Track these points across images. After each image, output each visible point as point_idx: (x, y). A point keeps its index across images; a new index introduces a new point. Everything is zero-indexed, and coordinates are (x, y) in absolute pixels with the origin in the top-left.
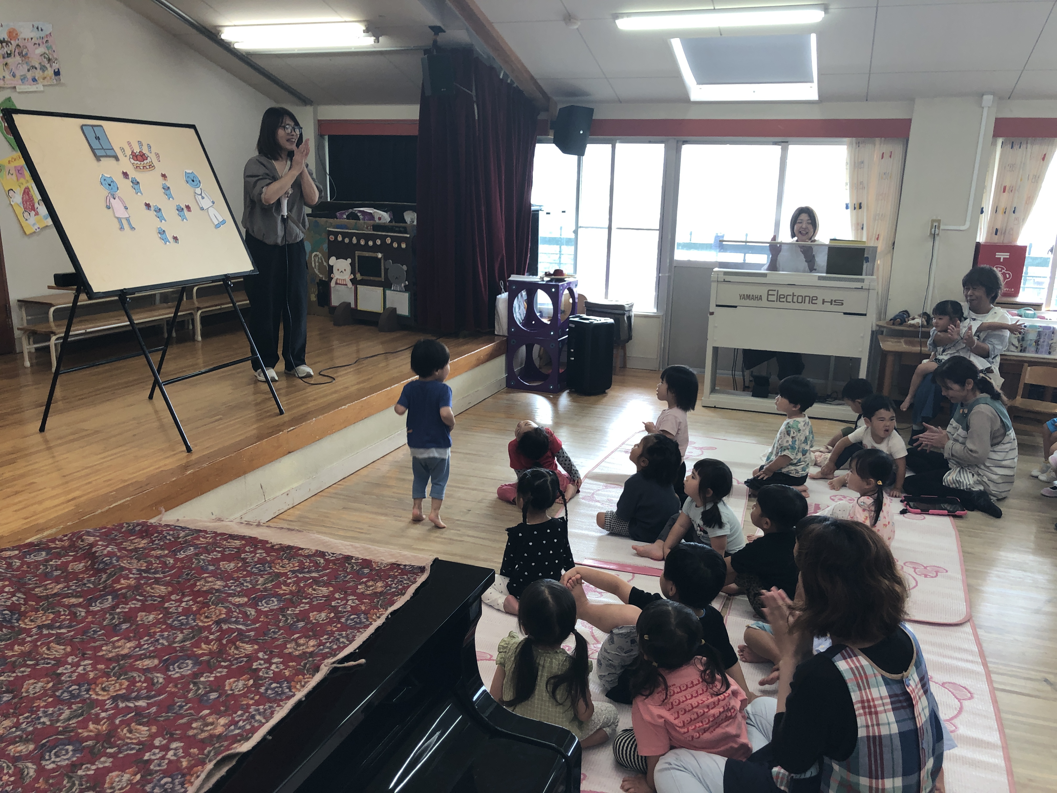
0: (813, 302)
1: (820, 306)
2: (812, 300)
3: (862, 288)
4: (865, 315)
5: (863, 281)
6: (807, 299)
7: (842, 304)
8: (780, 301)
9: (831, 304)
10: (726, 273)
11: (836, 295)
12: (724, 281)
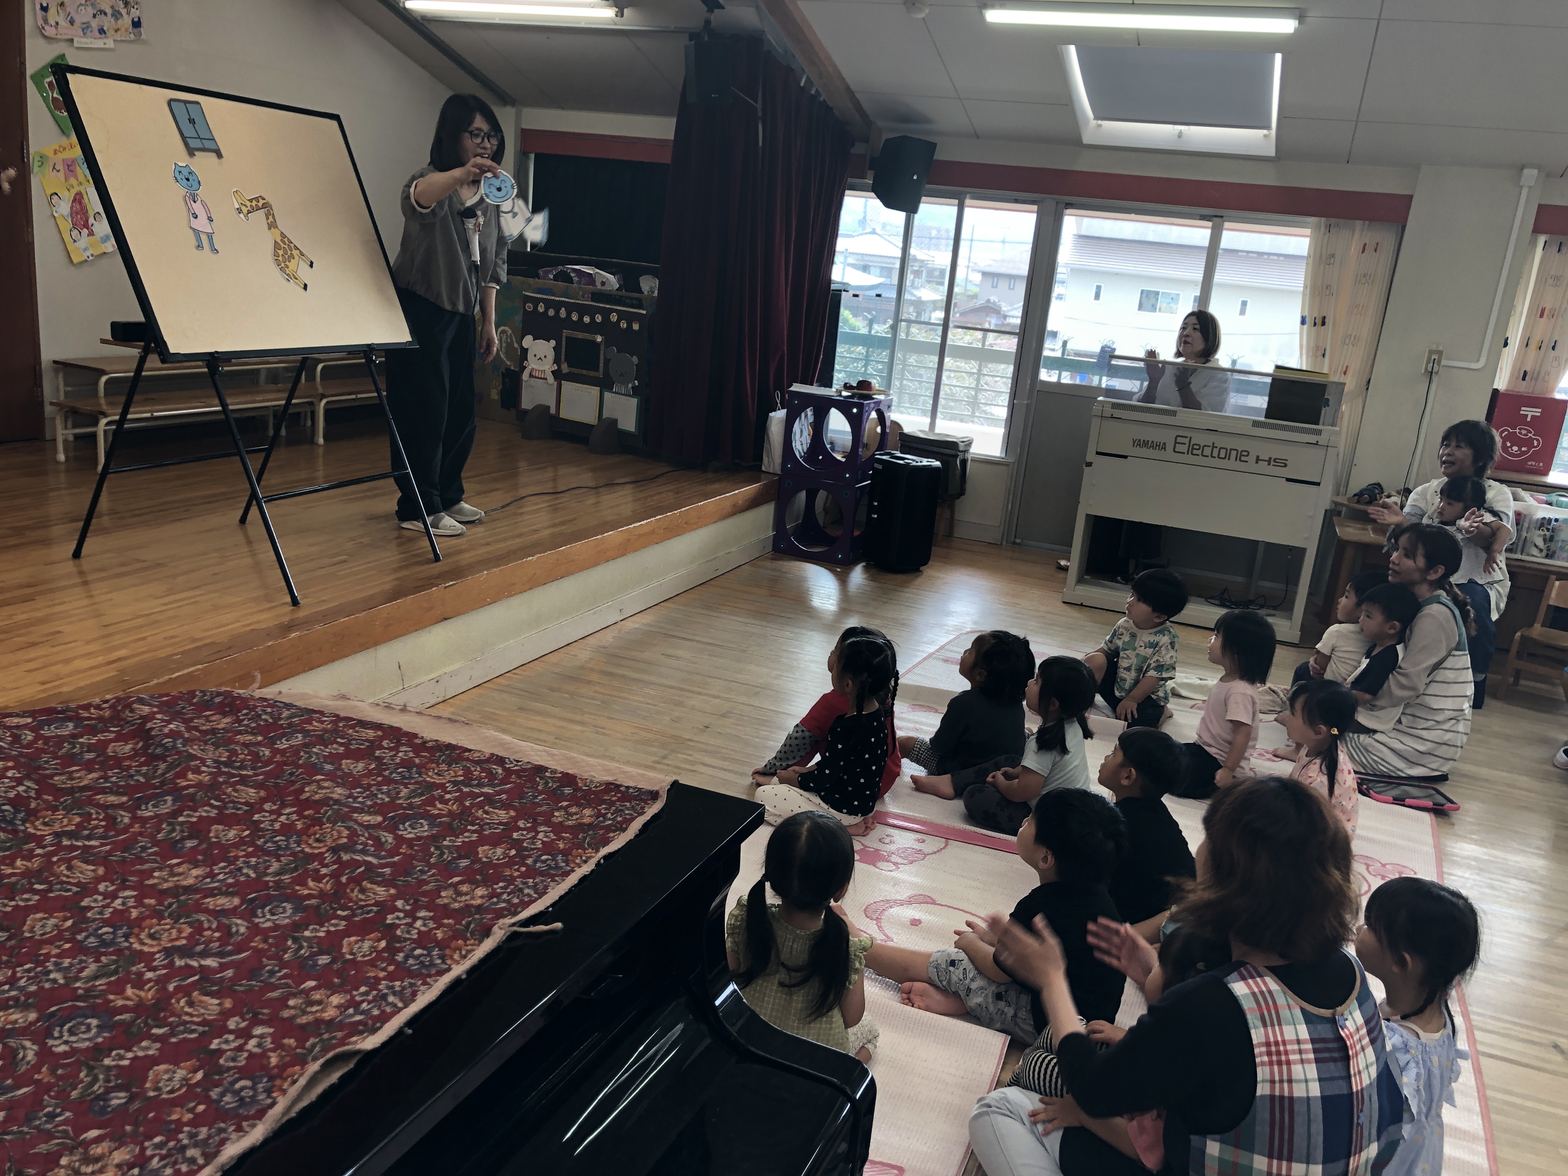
0: (1243, 458)
1: (1251, 466)
2: (1241, 455)
3: (1317, 444)
4: (1318, 484)
5: (1319, 432)
6: (1234, 453)
7: (1286, 465)
8: (1192, 454)
9: (1269, 464)
10: (1115, 406)
11: (1277, 452)
12: (1112, 417)
